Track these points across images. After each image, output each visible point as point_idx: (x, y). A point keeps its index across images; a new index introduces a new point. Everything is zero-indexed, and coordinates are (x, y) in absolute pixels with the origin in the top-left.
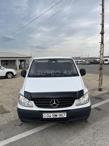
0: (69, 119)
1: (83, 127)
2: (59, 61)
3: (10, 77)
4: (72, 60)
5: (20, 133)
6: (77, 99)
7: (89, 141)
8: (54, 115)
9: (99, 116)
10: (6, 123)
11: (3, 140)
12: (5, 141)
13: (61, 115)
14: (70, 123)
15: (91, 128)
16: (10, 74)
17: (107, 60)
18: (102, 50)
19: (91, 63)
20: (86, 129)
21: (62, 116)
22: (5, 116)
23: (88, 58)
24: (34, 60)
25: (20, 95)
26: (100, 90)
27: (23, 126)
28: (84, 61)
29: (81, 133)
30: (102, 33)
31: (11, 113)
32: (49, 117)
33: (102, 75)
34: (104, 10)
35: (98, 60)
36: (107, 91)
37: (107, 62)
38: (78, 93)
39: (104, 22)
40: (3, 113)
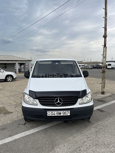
0: (73, 117)
1: (86, 127)
2: (62, 63)
3: (9, 80)
4: (74, 62)
5: (24, 131)
6: (80, 98)
7: (91, 139)
8: (58, 113)
9: (101, 117)
10: (9, 122)
11: (7, 137)
12: (10, 138)
13: (64, 113)
14: (73, 123)
15: (93, 127)
16: (10, 77)
17: (110, 65)
18: (105, 54)
19: (94, 68)
20: (89, 128)
21: (66, 114)
22: (8, 116)
23: (90, 63)
24: (37, 62)
25: (25, 94)
26: (103, 93)
27: (27, 125)
28: (86, 65)
29: (84, 132)
30: (105, 37)
31: (14, 114)
32: (53, 115)
33: (105, 79)
34: (107, 14)
35: (101, 64)
36: (110, 94)
37: (110, 67)
38: (81, 93)
39: (106, 26)
40: (6, 114)
